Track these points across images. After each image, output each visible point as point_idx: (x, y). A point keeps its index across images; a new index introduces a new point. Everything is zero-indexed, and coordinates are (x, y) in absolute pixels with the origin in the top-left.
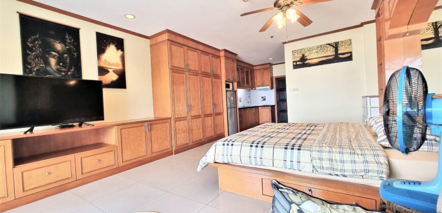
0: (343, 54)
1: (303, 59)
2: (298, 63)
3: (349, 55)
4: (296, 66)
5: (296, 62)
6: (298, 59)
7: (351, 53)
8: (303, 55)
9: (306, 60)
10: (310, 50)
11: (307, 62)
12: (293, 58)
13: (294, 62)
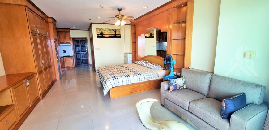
0: (118, 35)
1: (102, 34)
2: (100, 35)
3: (119, 36)
4: (98, 37)
5: (99, 35)
6: (100, 34)
7: (120, 35)
8: (102, 32)
9: (103, 34)
10: (105, 30)
11: (104, 36)
12: (97, 32)
13: (97, 34)
